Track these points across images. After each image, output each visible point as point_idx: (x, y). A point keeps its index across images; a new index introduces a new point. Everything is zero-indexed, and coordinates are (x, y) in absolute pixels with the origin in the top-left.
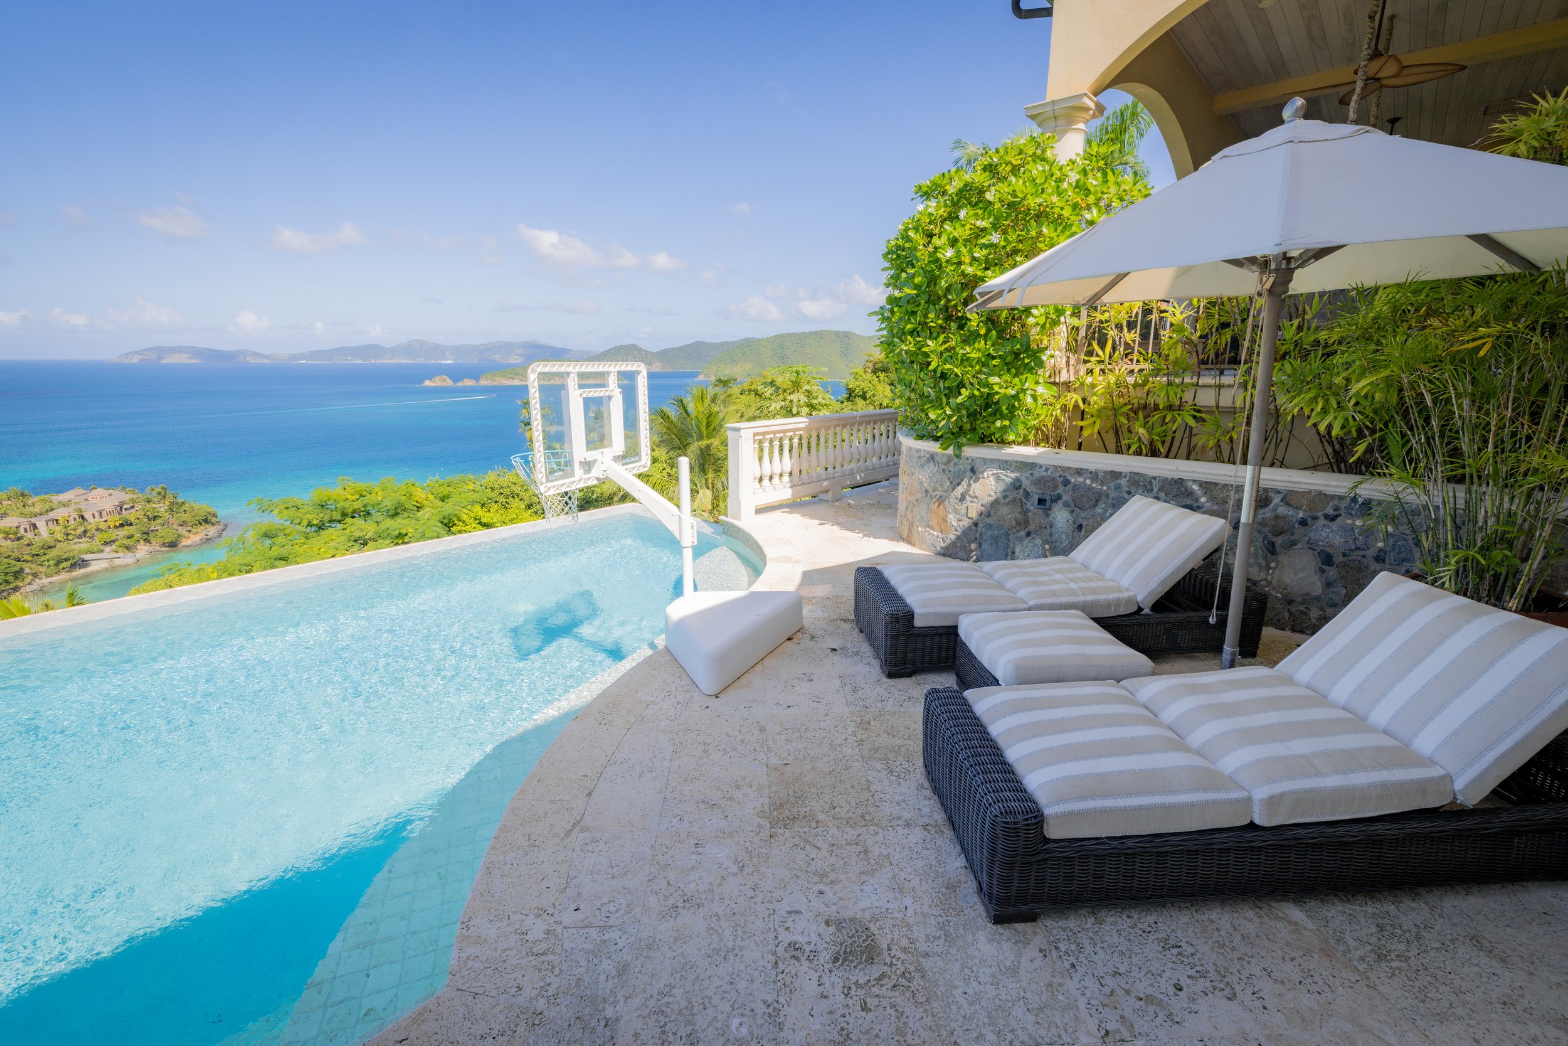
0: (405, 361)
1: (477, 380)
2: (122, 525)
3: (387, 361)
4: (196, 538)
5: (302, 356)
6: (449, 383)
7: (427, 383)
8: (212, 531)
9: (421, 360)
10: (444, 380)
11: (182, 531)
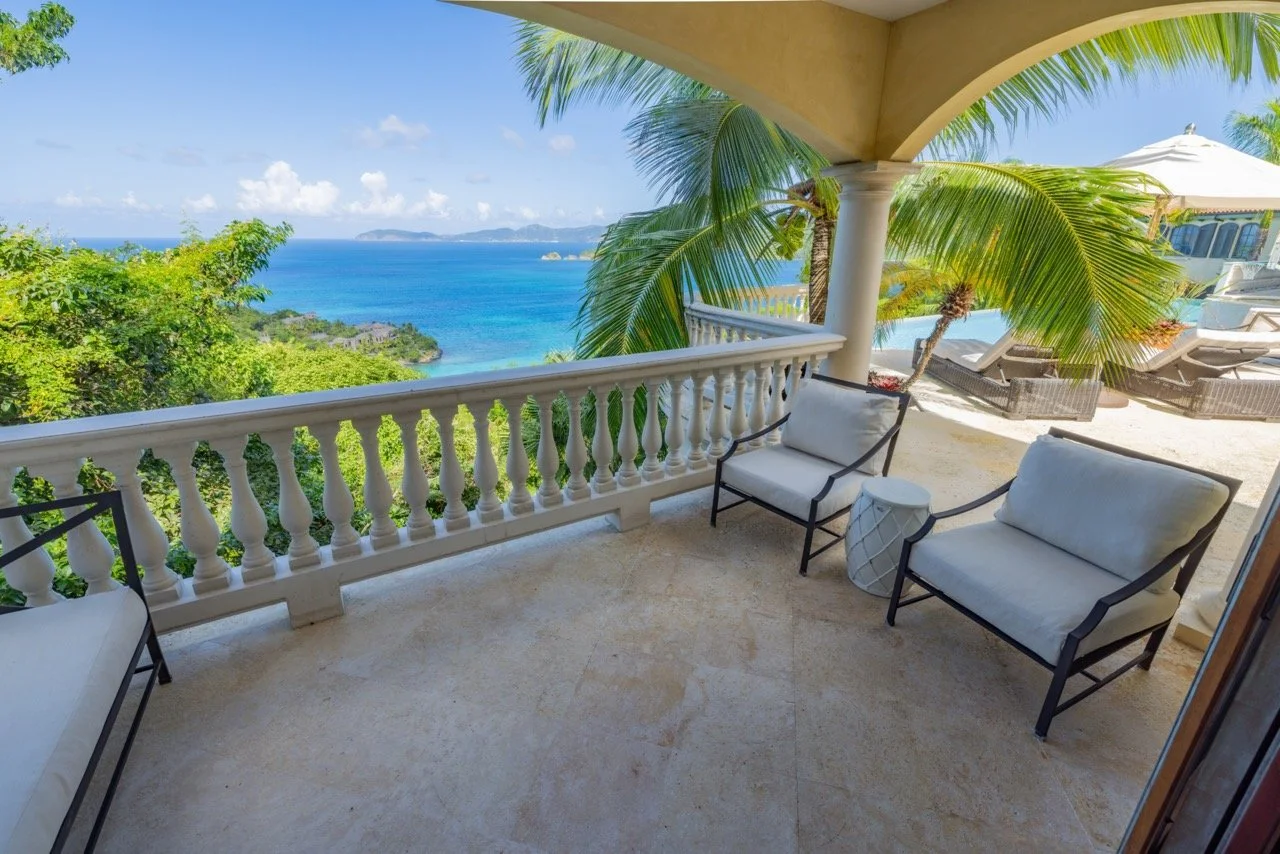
0: (526, 241)
1: (578, 256)
2: (391, 346)
3: (514, 241)
4: (428, 358)
5: (461, 237)
6: (559, 257)
7: (544, 258)
8: (435, 354)
9: (537, 240)
10: (555, 256)
11: (421, 352)
